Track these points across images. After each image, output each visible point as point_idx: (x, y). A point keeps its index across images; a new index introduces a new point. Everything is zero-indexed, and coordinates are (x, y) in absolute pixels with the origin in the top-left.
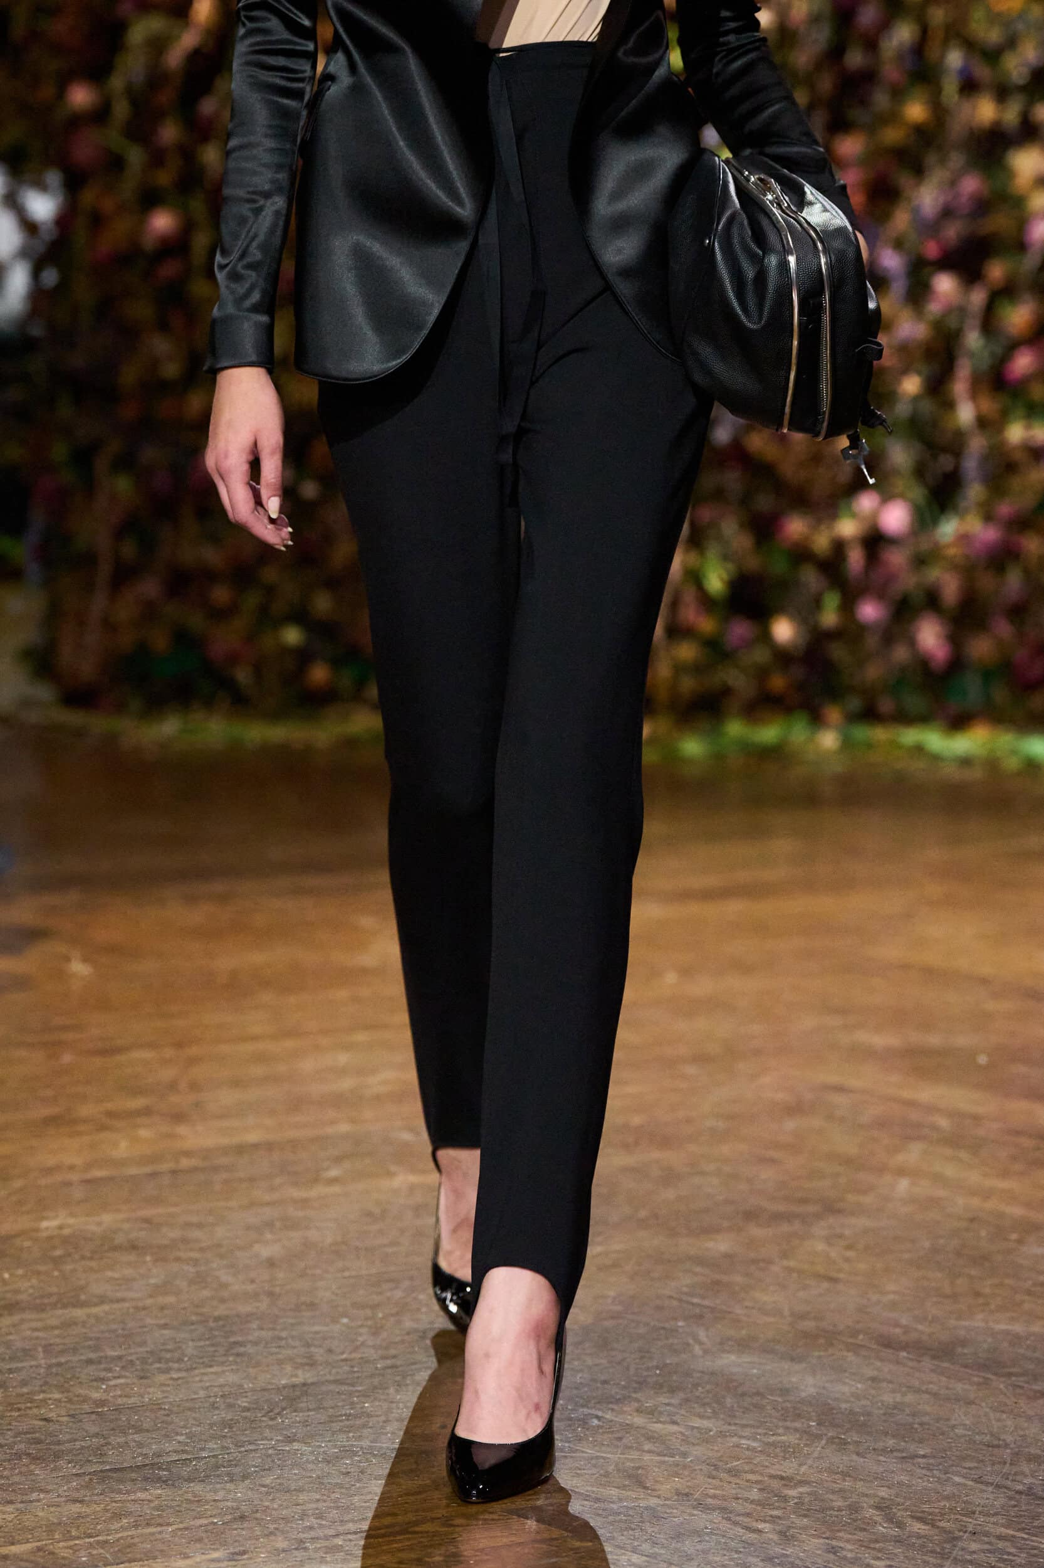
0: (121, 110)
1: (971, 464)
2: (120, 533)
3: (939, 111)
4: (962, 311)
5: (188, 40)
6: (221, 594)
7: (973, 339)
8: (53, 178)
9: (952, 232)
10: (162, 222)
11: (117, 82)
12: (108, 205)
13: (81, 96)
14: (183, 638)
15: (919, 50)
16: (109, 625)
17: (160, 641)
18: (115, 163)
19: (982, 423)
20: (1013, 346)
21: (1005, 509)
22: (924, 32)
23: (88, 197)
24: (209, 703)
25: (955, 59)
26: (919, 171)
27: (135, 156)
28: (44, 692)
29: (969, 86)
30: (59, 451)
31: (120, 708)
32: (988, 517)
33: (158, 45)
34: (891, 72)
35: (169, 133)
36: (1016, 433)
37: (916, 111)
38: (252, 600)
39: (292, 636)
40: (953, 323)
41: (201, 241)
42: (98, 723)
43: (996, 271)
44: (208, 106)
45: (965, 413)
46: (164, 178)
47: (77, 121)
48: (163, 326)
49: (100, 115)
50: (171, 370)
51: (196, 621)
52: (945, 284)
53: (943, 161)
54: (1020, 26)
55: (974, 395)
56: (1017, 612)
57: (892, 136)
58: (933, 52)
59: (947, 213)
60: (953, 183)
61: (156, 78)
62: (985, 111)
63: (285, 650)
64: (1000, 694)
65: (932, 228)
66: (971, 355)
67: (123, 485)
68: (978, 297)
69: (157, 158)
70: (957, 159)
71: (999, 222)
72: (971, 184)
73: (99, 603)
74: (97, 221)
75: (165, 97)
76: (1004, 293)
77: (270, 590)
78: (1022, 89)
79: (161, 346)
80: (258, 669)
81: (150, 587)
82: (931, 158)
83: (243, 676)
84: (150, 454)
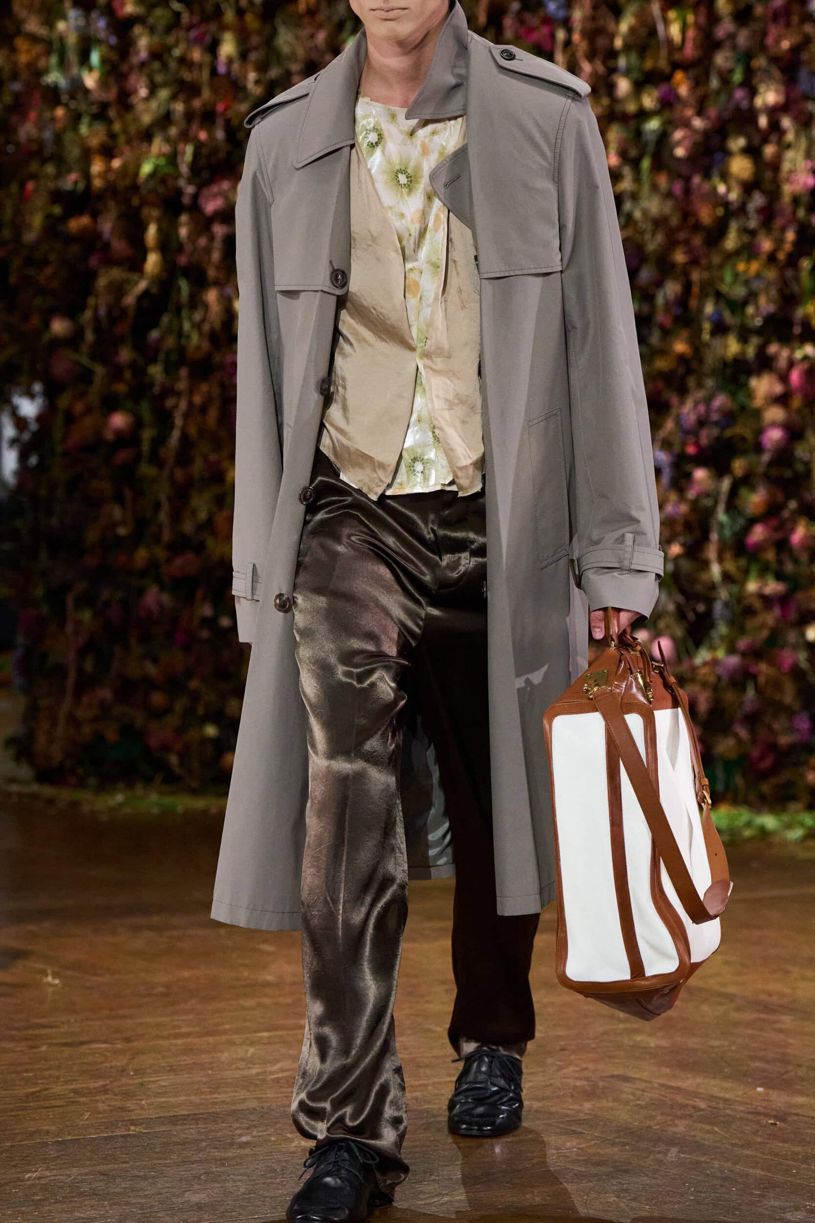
0: (90, 336)
1: (718, 607)
2: (82, 653)
3: (697, 347)
4: (714, 495)
5: (143, 285)
6: (158, 699)
7: (722, 516)
8: (37, 387)
9: (706, 437)
10: (119, 420)
11: (88, 314)
12: (79, 407)
13: (59, 326)
14: (128, 731)
15: (683, 301)
16: (73, 720)
17: (111, 734)
18: (86, 376)
19: (727, 577)
20: (752, 522)
21: (742, 643)
22: (687, 287)
23: (64, 401)
24: (148, 781)
25: (709, 308)
26: (683, 392)
27: (100, 371)
28: (24, 771)
29: (720, 329)
30: (39, 591)
31: (81, 784)
32: (732, 650)
33: (118, 290)
34: (660, 317)
35: (125, 355)
36: (752, 586)
37: (680, 347)
38: (180, 705)
39: (211, 731)
40: (708, 502)
41: (147, 434)
42: (64, 795)
43: (739, 466)
44: (154, 334)
45: (716, 570)
46: (121, 388)
47: (57, 343)
48: (119, 499)
49: (74, 340)
50: (122, 531)
51: (139, 718)
52: (700, 474)
53: (700, 385)
54: (756, 285)
55: (721, 559)
56: (752, 720)
57: (662, 364)
58: (693, 303)
59: (702, 422)
60: (708, 400)
61: (116, 313)
62: (733, 347)
63: (205, 741)
64: (739, 780)
65: (693, 432)
66: (721, 526)
67: (86, 616)
68: (726, 484)
69: (116, 373)
70: (710, 383)
71: (740, 430)
72: (720, 401)
73: (67, 704)
74: (70, 419)
75: (122, 328)
76: (745, 482)
77: (195, 697)
78: (759, 332)
79: (117, 513)
80: (184, 756)
81: (105, 693)
82: (691, 382)
83: (174, 760)
84: (105, 595)
